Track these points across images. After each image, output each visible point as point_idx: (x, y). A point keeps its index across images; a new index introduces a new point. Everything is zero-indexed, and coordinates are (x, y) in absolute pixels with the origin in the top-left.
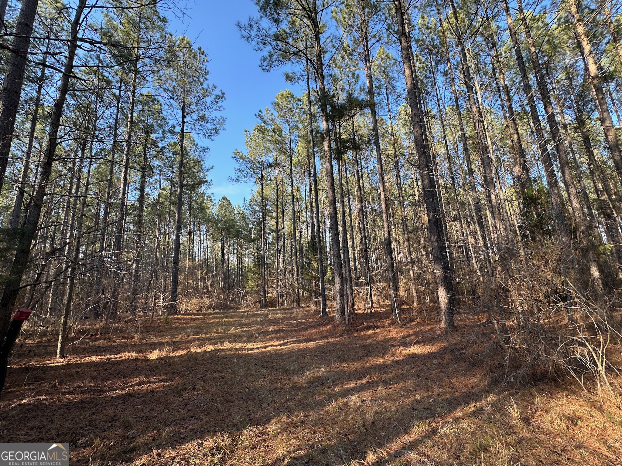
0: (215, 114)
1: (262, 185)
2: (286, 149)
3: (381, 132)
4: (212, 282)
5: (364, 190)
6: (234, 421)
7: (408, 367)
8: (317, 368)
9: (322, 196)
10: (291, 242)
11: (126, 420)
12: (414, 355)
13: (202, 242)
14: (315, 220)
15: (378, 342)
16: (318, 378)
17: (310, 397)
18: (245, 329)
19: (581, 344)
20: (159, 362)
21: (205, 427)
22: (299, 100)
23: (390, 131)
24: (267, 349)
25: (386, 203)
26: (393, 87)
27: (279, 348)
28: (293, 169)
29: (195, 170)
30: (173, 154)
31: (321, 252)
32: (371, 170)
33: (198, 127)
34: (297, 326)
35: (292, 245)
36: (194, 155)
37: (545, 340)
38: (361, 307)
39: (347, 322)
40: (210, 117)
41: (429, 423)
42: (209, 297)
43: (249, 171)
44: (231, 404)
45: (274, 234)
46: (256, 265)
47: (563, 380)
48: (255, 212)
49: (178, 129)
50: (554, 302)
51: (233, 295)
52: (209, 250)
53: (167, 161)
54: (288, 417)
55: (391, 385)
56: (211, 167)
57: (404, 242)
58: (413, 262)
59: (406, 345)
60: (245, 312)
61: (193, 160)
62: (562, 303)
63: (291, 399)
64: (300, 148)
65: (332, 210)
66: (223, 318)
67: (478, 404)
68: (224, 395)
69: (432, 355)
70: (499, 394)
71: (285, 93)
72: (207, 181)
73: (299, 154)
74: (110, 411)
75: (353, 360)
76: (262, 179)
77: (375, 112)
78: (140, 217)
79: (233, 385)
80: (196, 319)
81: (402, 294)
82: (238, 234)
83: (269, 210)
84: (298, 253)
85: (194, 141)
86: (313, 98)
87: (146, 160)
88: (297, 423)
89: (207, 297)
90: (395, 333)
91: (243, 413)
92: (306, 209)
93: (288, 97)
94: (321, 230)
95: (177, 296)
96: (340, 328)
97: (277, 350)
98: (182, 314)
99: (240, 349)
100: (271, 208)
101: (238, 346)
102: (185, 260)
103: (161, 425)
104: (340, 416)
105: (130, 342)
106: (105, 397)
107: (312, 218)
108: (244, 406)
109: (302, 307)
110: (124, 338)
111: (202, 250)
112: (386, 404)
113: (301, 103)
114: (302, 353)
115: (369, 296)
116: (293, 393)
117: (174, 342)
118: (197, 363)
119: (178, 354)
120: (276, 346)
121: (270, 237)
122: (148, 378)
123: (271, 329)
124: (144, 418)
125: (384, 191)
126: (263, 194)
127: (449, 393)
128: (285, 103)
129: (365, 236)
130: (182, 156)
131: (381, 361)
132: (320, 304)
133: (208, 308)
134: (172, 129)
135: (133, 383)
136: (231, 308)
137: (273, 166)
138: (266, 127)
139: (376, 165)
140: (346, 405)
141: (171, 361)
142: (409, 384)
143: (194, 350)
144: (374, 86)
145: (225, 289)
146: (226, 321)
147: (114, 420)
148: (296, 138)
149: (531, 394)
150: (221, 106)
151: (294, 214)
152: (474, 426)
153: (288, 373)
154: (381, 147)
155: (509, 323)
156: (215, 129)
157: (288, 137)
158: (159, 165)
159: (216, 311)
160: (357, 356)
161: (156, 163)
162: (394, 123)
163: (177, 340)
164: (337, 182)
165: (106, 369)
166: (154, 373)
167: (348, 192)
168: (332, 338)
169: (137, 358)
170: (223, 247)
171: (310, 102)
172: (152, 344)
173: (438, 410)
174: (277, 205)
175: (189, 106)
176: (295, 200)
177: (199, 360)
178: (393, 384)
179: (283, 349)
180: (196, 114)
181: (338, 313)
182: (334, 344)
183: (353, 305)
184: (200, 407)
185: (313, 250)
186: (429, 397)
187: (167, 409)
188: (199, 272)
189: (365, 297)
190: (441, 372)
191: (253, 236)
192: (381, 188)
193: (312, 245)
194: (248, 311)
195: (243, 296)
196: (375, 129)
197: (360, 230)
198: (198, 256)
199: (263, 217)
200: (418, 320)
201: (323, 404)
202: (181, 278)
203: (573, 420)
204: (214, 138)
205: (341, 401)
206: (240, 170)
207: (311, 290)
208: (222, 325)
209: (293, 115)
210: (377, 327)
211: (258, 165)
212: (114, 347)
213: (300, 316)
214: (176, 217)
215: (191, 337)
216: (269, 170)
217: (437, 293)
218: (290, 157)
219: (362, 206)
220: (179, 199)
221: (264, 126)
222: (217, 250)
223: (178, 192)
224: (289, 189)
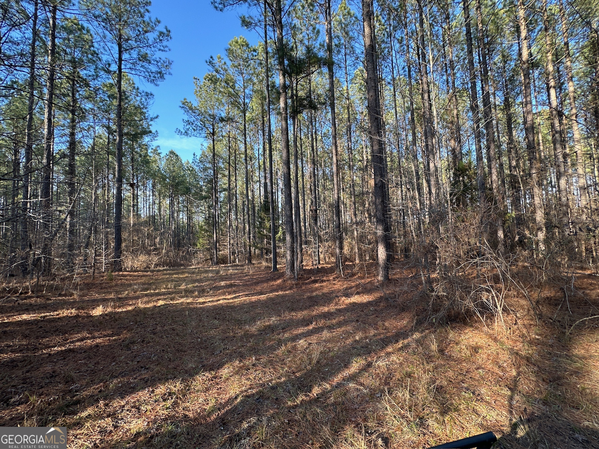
0: (158, 55)
1: (213, 141)
2: (239, 103)
3: (337, 94)
4: (161, 239)
5: (317, 153)
6: (186, 368)
7: (349, 314)
8: (267, 317)
9: (276, 157)
10: (244, 202)
11: (67, 375)
12: (354, 304)
13: (148, 198)
14: (268, 181)
15: (323, 294)
16: (269, 326)
17: (261, 343)
18: (197, 284)
19: (488, 291)
20: (104, 318)
21: (157, 375)
22: (255, 51)
23: (346, 95)
24: (219, 302)
25: (337, 166)
26: (352, 48)
27: (231, 301)
28: (247, 126)
29: (136, 118)
30: (109, 97)
31: (273, 212)
32: (325, 134)
33: (138, 67)
34: (249, 281)
35: (244, 205)
36: (135, 100)
37: (461, 288)
38: (308, 264)
39: (296, 277)
40: (154, 57)
41: (366, 358)
42: (158, 254)
43: (199, 124)
44: (183, 353)
45: (227, 193)
46: (207, 224)
47: (470, 319)
48: (205, 169)
49: (114, 67)
50: (471, 258)
51: (183, 252)
52: (156, 207)
53: (101, 104)
54: (240, 361)
55: (334, 329)
56: (155, 115)
57: (350, 205)
58: (357, 223)
59: (347, 295)
60: (196, 268)
61: (134, 106)
62: (478, 258)
63: (243, 346)
64: (254, 104)
65: (286, 170)
66: (173, 274)
67: (406, 341)
68: (176, 346)
69: (369, 303)
70: (422, 332)
71: (239, 41)
72: (150, 132)
73: (253, 110)
74: (48, 368)
75: (301, 309)
76: (213, 134)
77: (333, 73)
78: (72, 166)
79: (185, 336)
80: (144, 276)
81: (345, 252)
82: (187, 191)
83: (220, 168)
84: (250, 213)
85: (133, 84)
86: (269, 49)
87: (75, 101)
88: (248, 366)
89: (155, 254)
90: (339, 285)
91: (196, 361)
92: (260, 169)
93: (243, 45)
94: (274, 191)
95: (121, 253)
96: (289, 282)
97: (228, 303)
98: (128, 271)
99: (191, 303)
100: (222, 166)
101: (190, 300)
102: (129, 216)
103: (108, 378)
104: (288, 358)
105: (68, 299)
106: (41, 355)
107: (265, 178)
108: (196, 354)
109: (254, 264)
110: (60, 295)
111: (148, 207)
112: (329, 345)
113: (256, 54)
114: (253, 305)
115: (317, 253)
116: (245, 340)
117: (120, 298)
118: (146, 317)
119: (124, 310)
120: (228, 299)
121: (222, 196)
122: (91, 334)
123: (223, 283)
124: (89, 372)
125: (336, 155)
126: (214, 151)
127: (383, 333)
128: (239, 51)
129: (315, 197)
130: (121, 100)
131: (326, 309)
132: (271, 260)
133: (156, 265)
134: (107, 66)
135: (74, 339)
136: (182, 265)
137: (225, 121)
138: (218, 76)
139: (330, 129)
140: (294, 348)
141: (117, 317)
142: (349, 328)
143: (141, 306)
144: (333, 44)
145: (174, 246)
146: (176, 278)
147: (53, 376)
148: (251, 93)
149: (446, 331)
150: (166, 46)
151: (247, 173)
152: (401, 358)
153: (240, 323)
154: (336, 110)
155: (434, 276)
156: (160, 73)
157: (242, 90)
158: (92, 109)
159: (165, 268)
160: (304, 306)
161: (88, 106)
162: (350, 86)
163: (123, 296)
164: (291, 143)
165: (41, 327)
166: (98, 329)
167: (302, 154)
168: (282, 291)
169: (78, 315)
170: (172, 204)
171: (267, 53)
172: (94, 301)
173: (374, 347)
174: (229, 163)
175: (127, 40)
176: (248, 159)
177: (148, 315)
178: (336, 328)
179: (235, 302)
180: (136, 52)
181: (287, 269)
182: (283, 296)
183: (302, 262)
184: (150, 358)
185: (266, 209)
186: (366, 338)
187: (114, 361)
188: (146, 229)
189: (313, 255)
190: (377, 316)
191: (204, 193)
192: (334, 151)
193: (265, 204)
194: (199, 268)
195: (194, 253)
196: (331, 90)
197: (311, 192)
198: (144, 213)
199: (214, 174)
200: (359, 275)
201: (273, 349)
202: (125, 235)
203: (475, 349)
204: (158, 83)
205: (290, 345)
206: (189, 122)
207: (262, 248)
208: (172, 281)
209: (248, 66)
210: (323, 281)
211: (209, 118)
212: (49, 305)
213: (251, 272)
214: (117, 169)
215: (138, 293)
216: (221, 125)
217: (377, 251)
218: (244, 112)
219: (314, 169)
220: (118, 149)
221: (216, 76)
222: (166, 207)
223: (117, 141)
224: (242, 146)
